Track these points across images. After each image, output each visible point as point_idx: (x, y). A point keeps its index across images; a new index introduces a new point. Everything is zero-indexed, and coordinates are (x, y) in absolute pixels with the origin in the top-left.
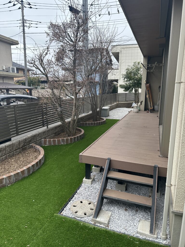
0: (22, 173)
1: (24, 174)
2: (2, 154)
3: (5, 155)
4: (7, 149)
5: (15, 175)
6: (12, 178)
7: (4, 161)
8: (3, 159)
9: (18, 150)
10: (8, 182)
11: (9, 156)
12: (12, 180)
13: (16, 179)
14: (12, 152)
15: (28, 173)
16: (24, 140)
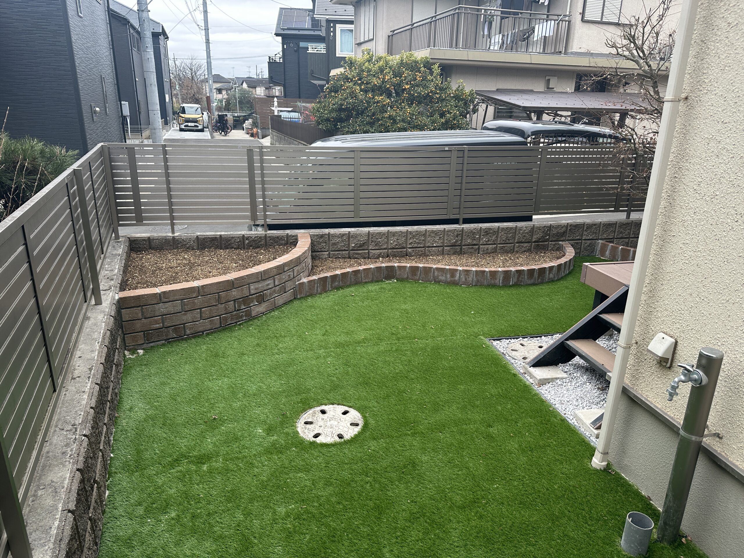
0: (491, 275)
1: (496, 279)
2: (489, 240)
3: (495, 244)
4: (500, 234)
5: (476, 271)
6: (472, 276)
7: (489, 254)
8: (487, 249)
9: (526, 245)
10: (464, 280)
11: (502, 248)
12: (470, 279)
13: (478, 281)
14: (510, 243)
15: (503, 280)
16: (545, 227)
